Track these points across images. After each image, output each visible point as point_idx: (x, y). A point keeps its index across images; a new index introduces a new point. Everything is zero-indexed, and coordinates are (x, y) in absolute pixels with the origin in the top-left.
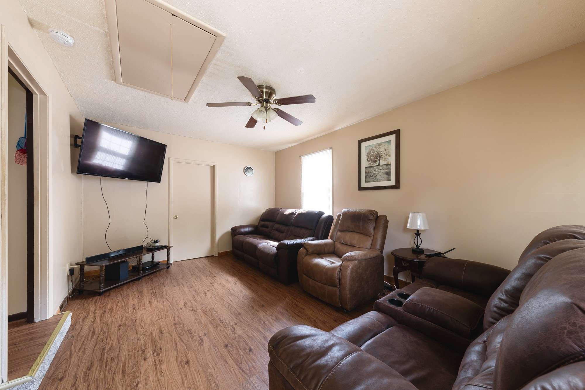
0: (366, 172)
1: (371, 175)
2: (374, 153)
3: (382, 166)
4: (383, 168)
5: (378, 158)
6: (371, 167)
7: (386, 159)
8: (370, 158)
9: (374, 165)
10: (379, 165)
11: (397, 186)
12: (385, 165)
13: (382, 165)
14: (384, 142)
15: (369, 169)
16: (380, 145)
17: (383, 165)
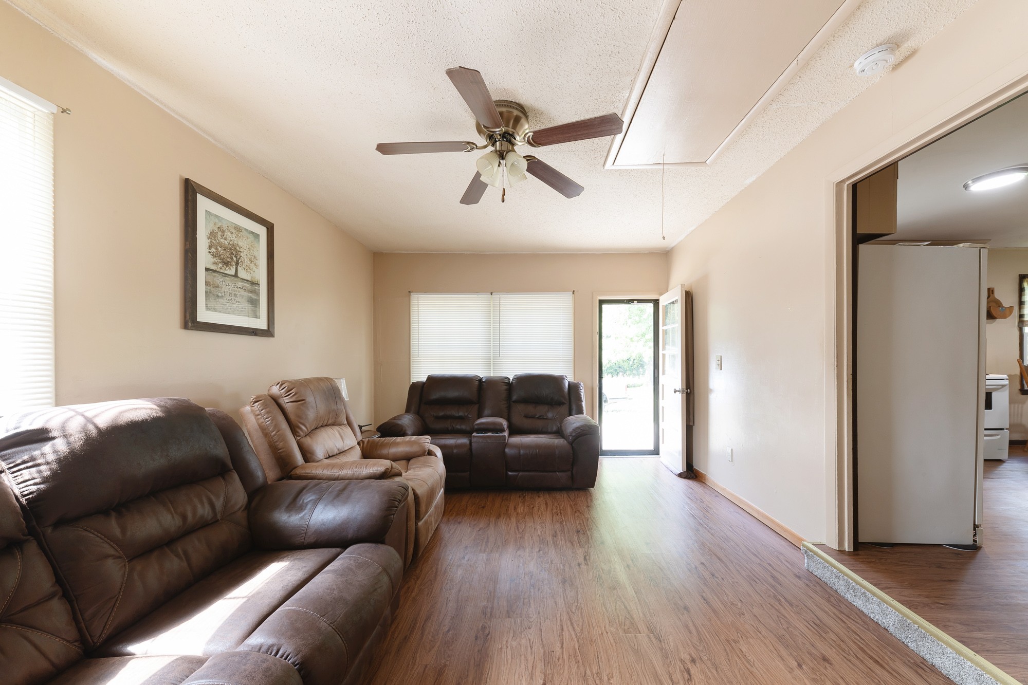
0: (206, 282)
1: (220, 295)
2: (226, 243)
3: (242, 282)
4: (245, 286)
5: (235, 259)
6: (218, 272)
7: (250, 268)
8: (217, 249)
9: (226, 272)
10: (236, 275)
11: (268, 333)
12: (247, 280)
13: (243, 279)
14: (246, 230)
15: (214, 276)
16: (238, 229)
17: (245, 280)
